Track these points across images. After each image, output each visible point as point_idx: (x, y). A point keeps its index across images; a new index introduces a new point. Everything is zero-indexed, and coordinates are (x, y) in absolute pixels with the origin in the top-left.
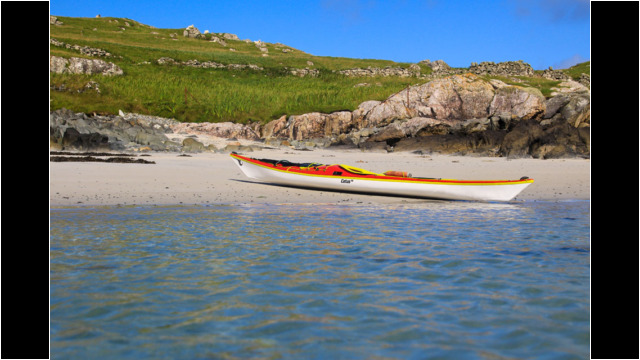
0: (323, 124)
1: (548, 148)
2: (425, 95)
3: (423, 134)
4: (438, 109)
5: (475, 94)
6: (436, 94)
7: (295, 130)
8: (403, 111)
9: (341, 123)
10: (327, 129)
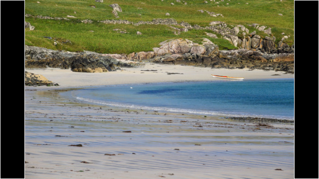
0: (147, 55)
1: (217, 66)
2: (170, 46)
3: (178, 59)
4: (175, 50)
5: (184, 45)
6: (174, 45)
7: (139, 57)
8: (167, 51)
9: (151, 55)
10: (148, 57)
